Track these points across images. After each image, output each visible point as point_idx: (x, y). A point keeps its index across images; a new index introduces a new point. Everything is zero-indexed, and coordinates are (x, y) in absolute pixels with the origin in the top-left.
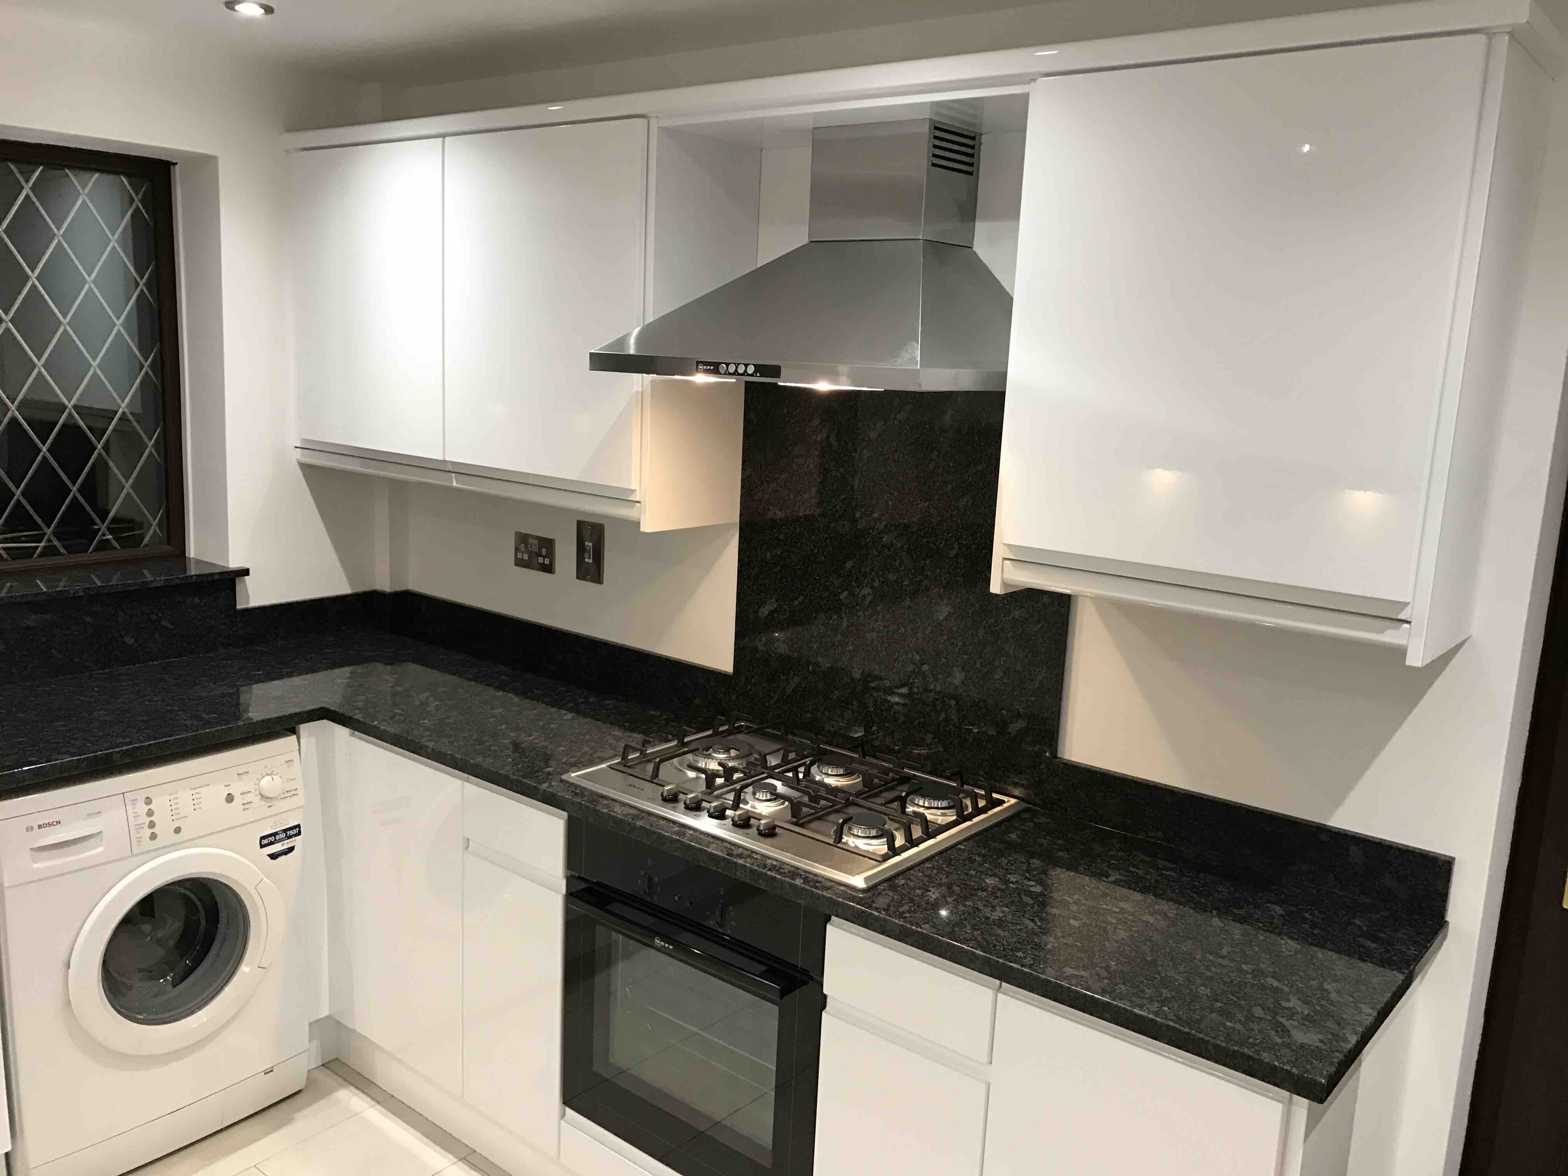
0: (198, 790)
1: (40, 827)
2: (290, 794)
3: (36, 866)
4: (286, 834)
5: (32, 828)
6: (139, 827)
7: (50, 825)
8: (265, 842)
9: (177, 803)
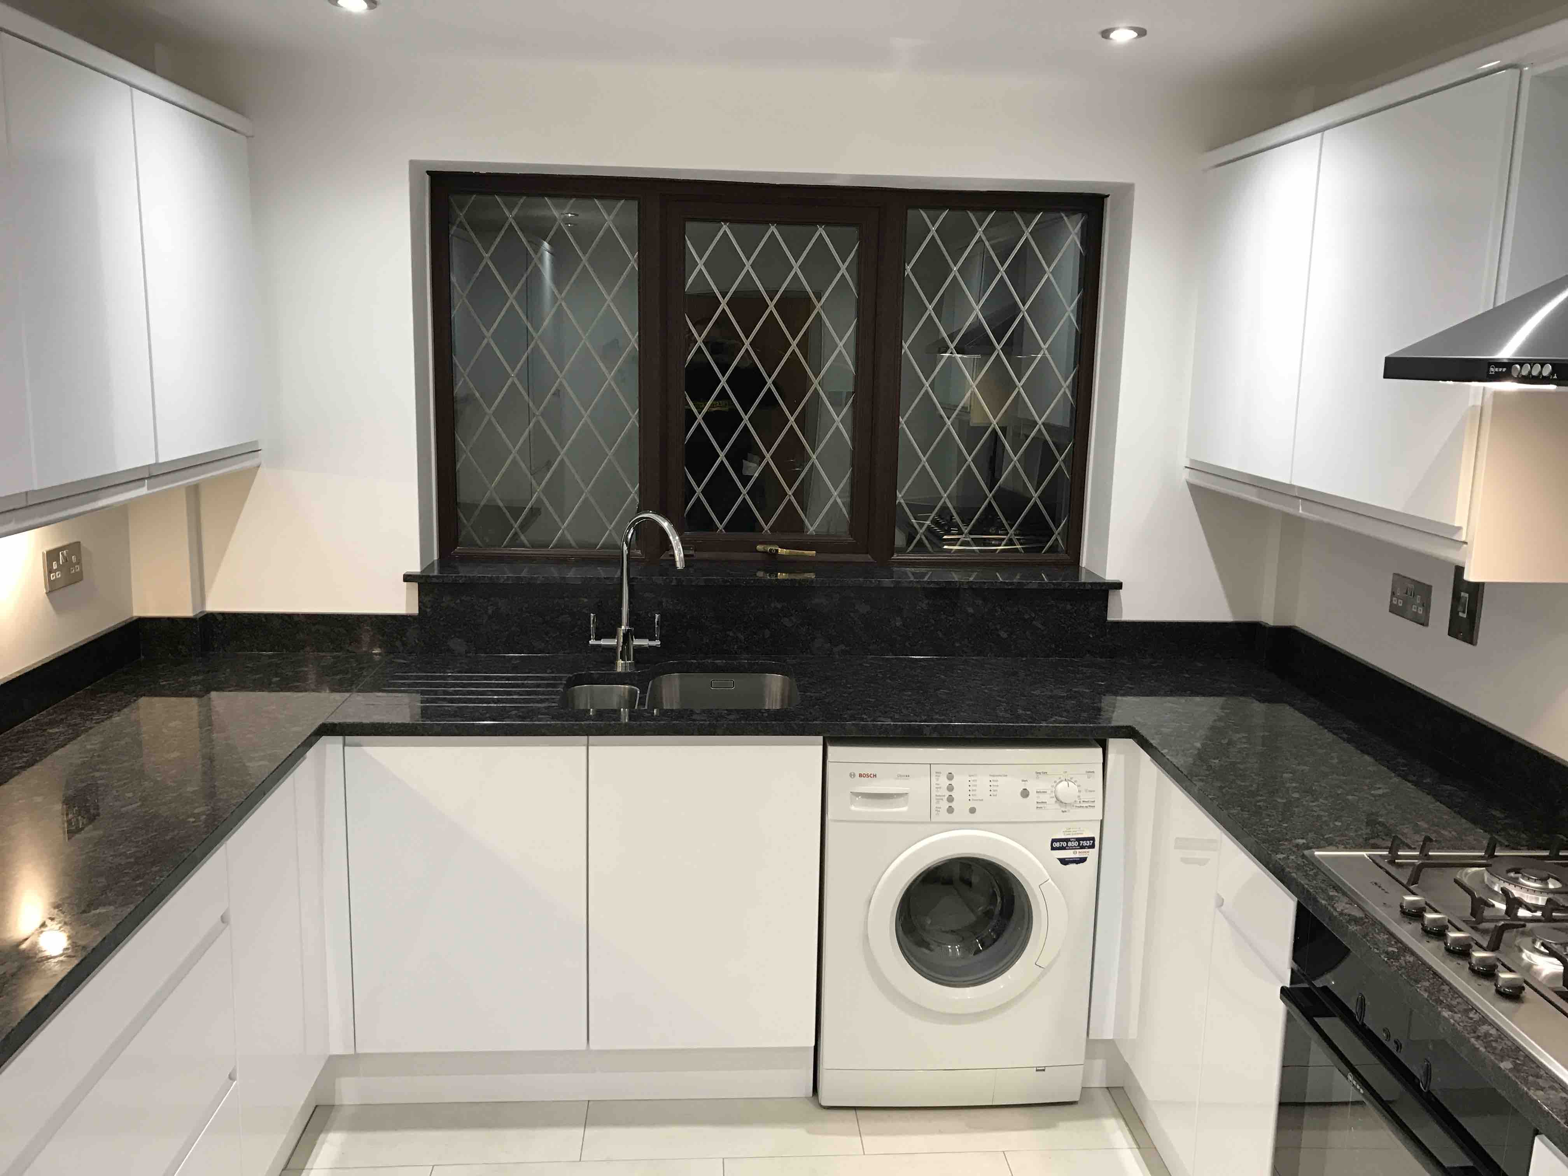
0: (995, 778)
1: (860, 775)
2: (1085, 805)
3: (853, 808)
4: (1079, 843)
5: (854, 775)
6: (939, 798)
7: (868, 776)
8: (1057, 845)
9: (975, 786)
